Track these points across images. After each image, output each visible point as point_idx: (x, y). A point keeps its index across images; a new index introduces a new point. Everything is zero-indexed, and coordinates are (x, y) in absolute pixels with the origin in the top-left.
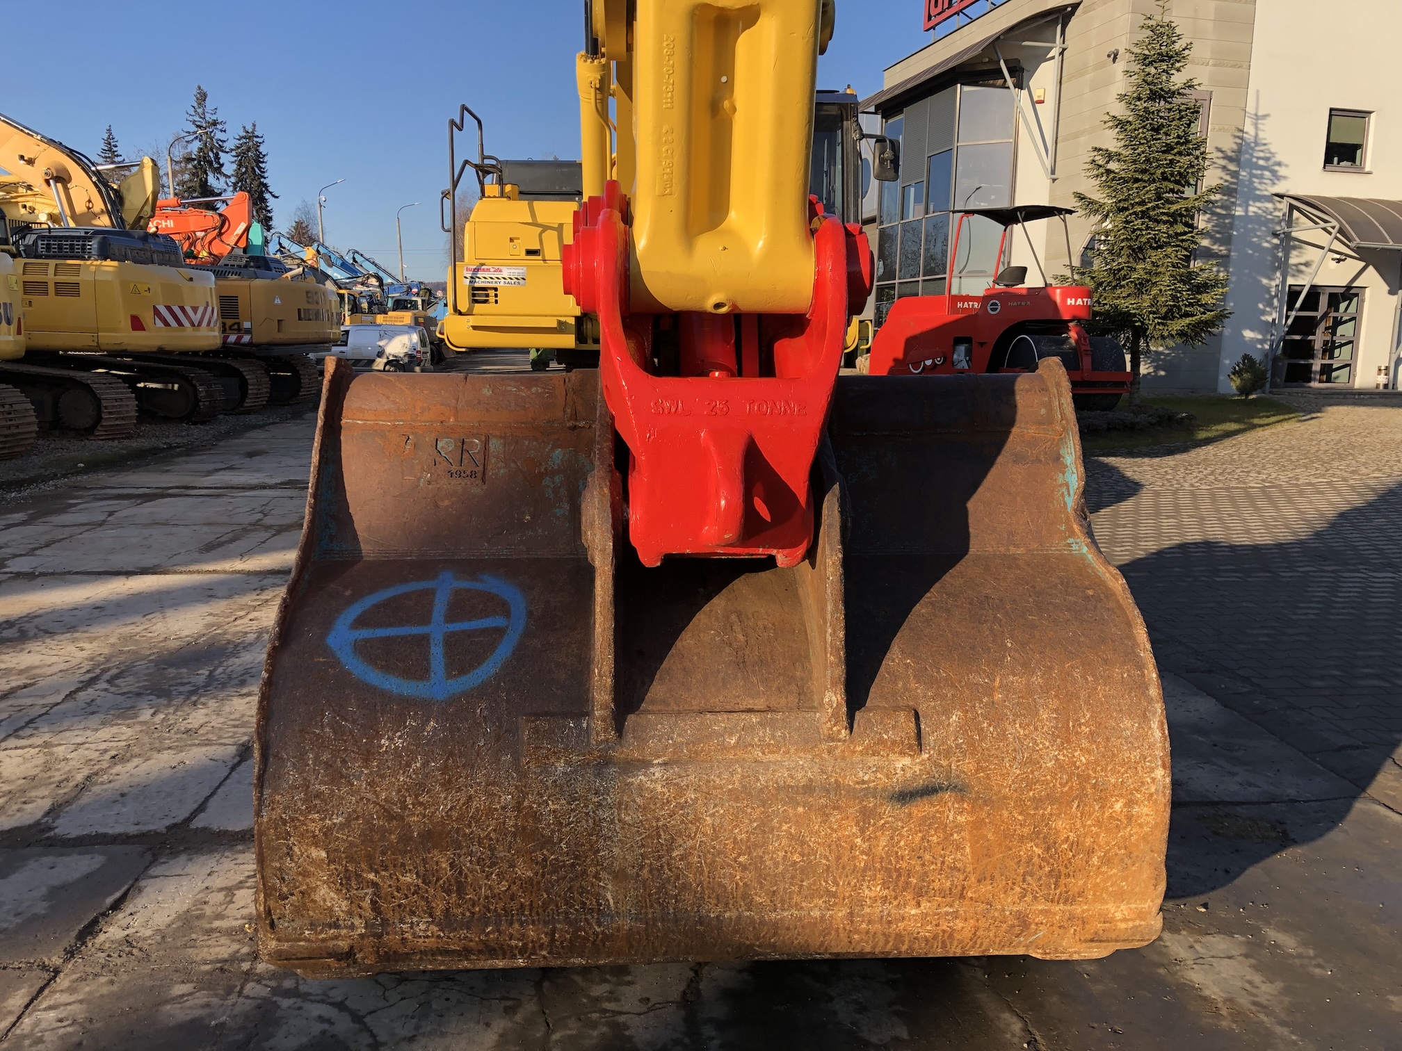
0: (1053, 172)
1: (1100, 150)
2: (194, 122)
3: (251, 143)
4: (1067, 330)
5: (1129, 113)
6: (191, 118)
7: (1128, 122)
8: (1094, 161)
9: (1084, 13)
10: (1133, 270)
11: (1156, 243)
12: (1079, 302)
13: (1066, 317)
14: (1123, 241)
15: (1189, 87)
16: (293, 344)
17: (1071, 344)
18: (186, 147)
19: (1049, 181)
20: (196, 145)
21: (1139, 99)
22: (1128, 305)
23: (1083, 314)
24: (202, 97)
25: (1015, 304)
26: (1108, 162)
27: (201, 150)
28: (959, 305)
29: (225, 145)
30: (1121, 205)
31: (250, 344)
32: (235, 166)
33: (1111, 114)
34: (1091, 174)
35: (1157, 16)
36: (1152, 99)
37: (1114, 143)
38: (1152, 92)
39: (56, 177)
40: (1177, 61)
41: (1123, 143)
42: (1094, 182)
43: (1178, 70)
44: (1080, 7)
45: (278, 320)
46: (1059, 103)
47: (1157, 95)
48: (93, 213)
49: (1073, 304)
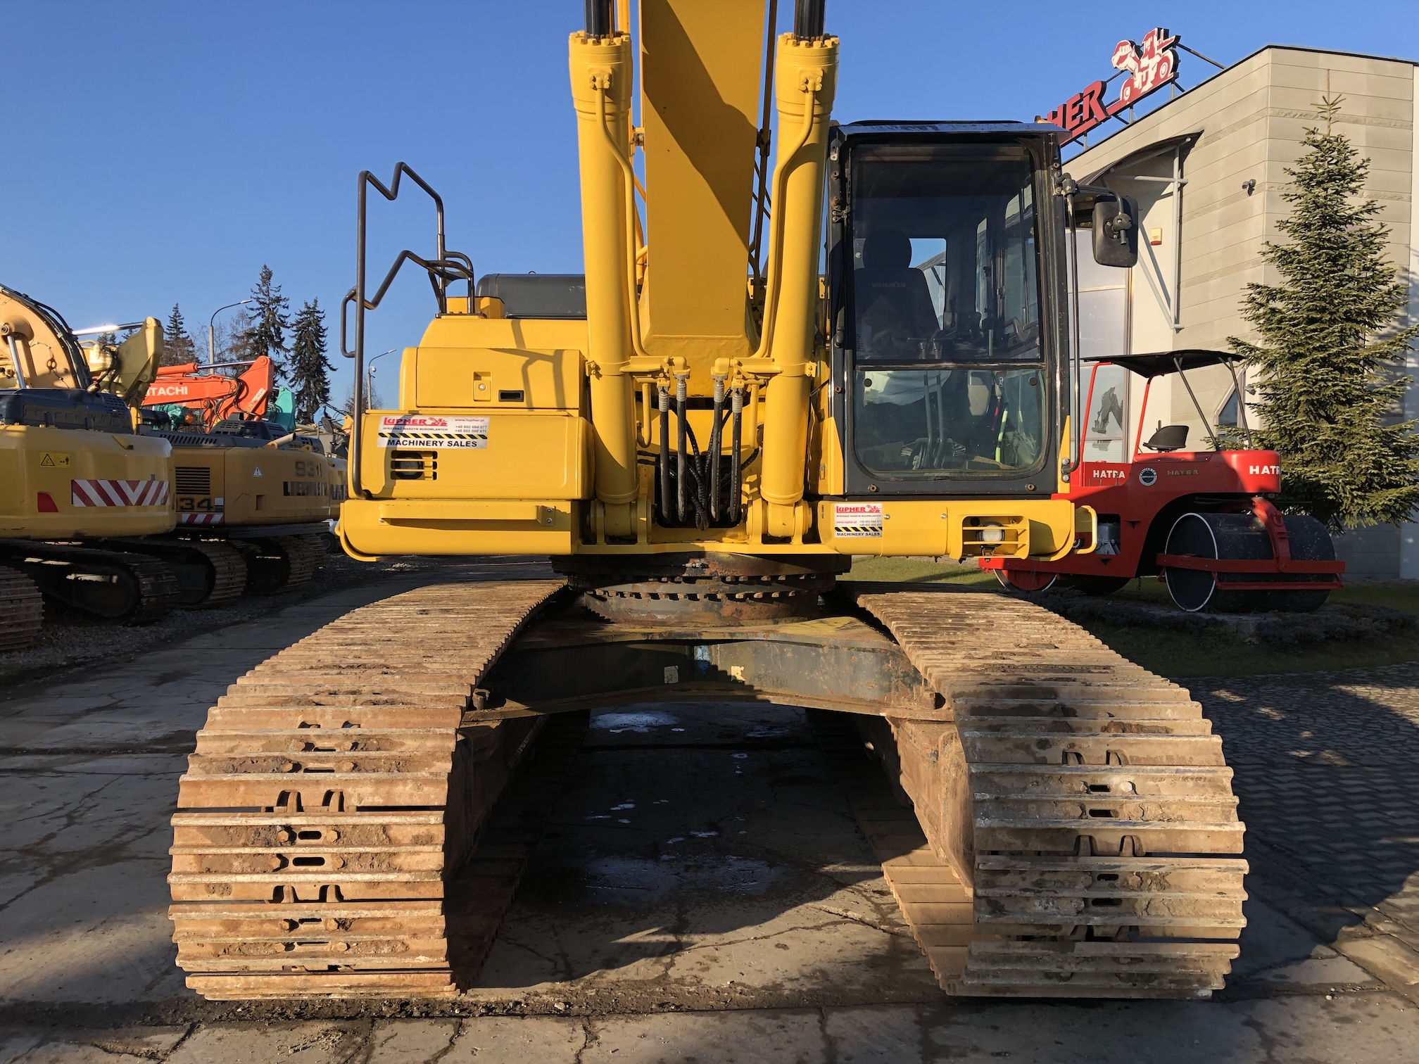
0: (1177, 321)
1: (1258, 287)
2: (258, 299)
3: (312, 318)
4: (1252, 505)
5: (1297, 242)
6: (255, 296)
7: (1295, 252)
8: (1254, 299)
9: (1207, 143)
10: (1315, 429)
11: (1345, 396)
12: (1266, 470)
13: (1251, 491)
14: (1301, 394)
15: (1369, 211)
16: (275, 525)
17: (1257, 524)
19: (1173, 332)
20: (259, 320)
21: (1307, 226)
22: (1313, 472)
23: (1271, 485)
24: (267, 276)
25: (1177, 472)
26: (1268, 301)
27: (262, 325)
28: (1096, 474)
29: (286, 320)
30: (1296, 350)
31: (221, 525)
32: (295, 341)
33: (1272, 244)
34: (1248, 315)
35: (1323, 130)
36: (1324, 225)
37: (1277, 279)
38: (1323, 217)
39: (16, 333)
40: (1352, 180)
41: (1289, 278)
42: (1253, 324)
43: (1354, 191)
44: (1202, 136)
45: (258, 496)
46: (1180, 244)
47: (1331, 220)
48: (56, 373)
49: (1258, 473)
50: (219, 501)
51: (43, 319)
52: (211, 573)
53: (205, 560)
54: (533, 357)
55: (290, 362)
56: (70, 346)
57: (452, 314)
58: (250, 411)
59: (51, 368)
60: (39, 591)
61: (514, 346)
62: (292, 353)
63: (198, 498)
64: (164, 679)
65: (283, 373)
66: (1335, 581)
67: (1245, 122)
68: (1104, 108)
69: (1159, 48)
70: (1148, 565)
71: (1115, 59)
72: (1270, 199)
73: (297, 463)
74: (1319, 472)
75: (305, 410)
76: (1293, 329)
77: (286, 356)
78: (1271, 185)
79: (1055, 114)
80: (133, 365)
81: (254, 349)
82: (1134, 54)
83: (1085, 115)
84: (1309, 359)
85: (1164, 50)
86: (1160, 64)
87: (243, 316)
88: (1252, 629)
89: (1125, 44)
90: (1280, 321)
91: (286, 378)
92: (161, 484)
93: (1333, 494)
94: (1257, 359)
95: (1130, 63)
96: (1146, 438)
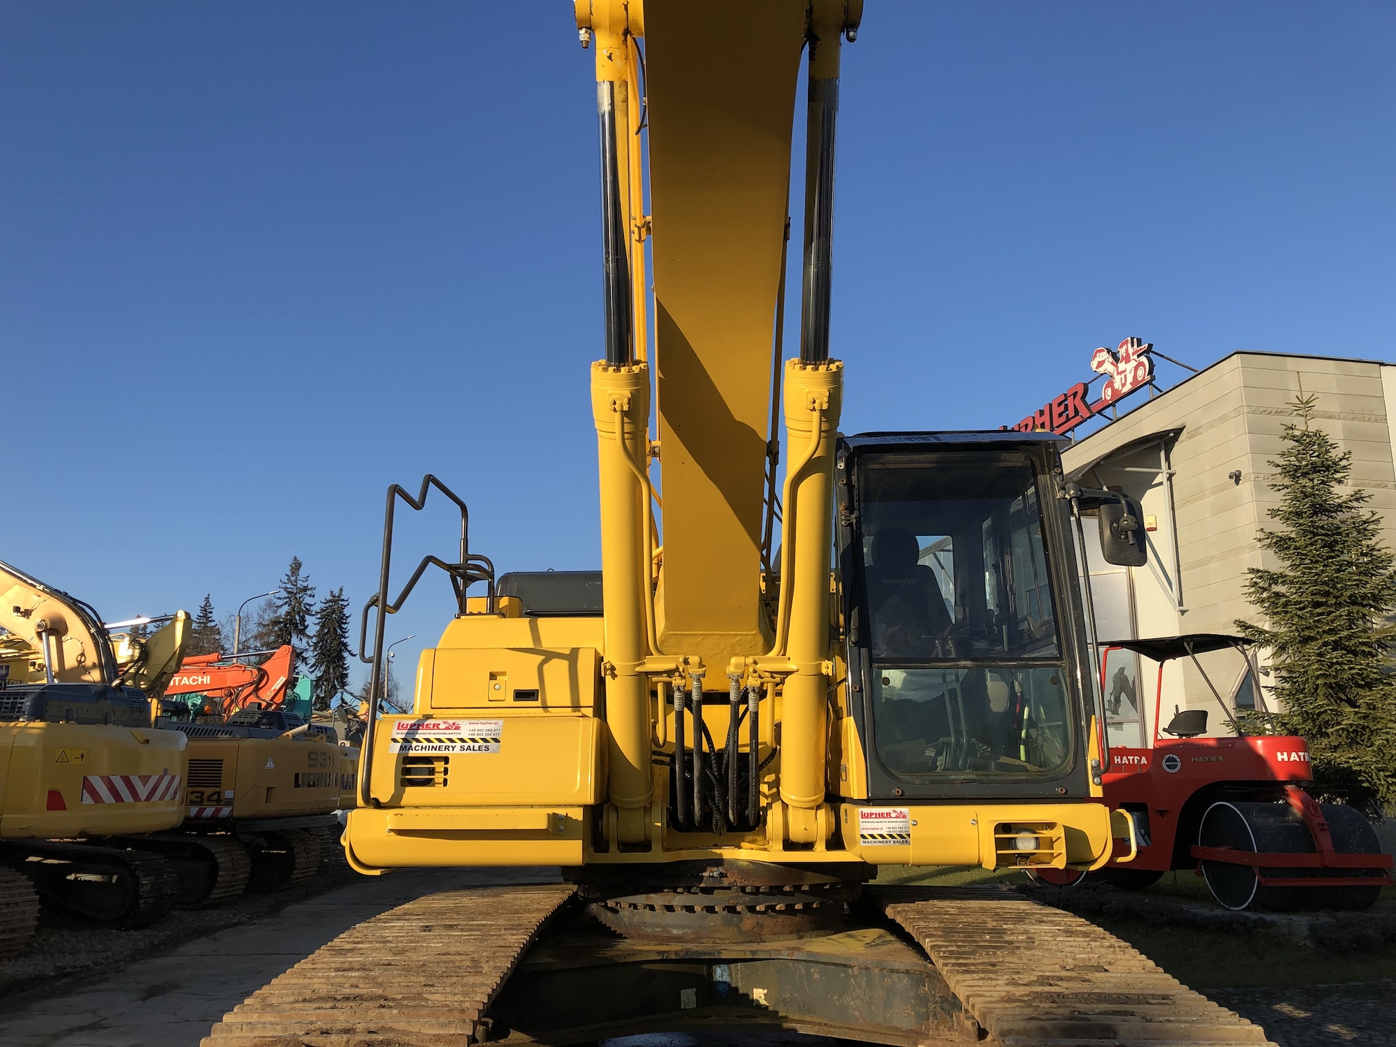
0: (1181, 604)
1: (1258, 571)
2: (286, 589)
3: (336, 606)
4: (1285, 794)
5: (1291, 529)
6: (283, 586)
7: (1290, 538)
8: (1256, 583)
9: (1190, 438)
10: (1338, 713)
11: (1363, 679)
12: (1294, 757)
13: (1282, 778)
14: (1317, 678)
15: (1357, 500)
17: (1294, 815)
18: (276, 612)
19: (1178, 614)
20: (286, 608)
21: (1299, 514)
22: (1343, 758)
23: (1302, 773)
24: (296, 566)
25: (1201, 759)
26: (1270, 585)
27: (288, 613)
28: (1117, 760)
29: (312, 608)
30: (1307, 633)
31: (230, 817)
32: (318, 628)
33: (1267, 531)
34: (1252, 599)
35: (1300, 425)
36: (1315, 513)
37: (1276, 563)
38: (1313, 505)
39: (50, 629)
40: (1336, 472)
41: (1288, 563)
42: (1258, 608)
43: (1340, 482)
44: (1184, 432)
45: (268, 788)
46: (1175, 530)
47: (1321, 509)
48: (84, 667)
49: (1286, 759)
50: (229, 794)
51: (79, 615)
52: (215, 868)
53: (209, 856)
54: (549, 656)
55: (312, 648)
56: (101, 641)
57: (471, 614)
58: (268, 699)
59: (80, 662)
60: (36, 893)
61: (531, 645)
62: (314, 640)
63: (208, 791)
64: (153, 992)
65: (304, 660)
66: (1385, 877)
67: (1223, 419)
68: (1088, 406)
69: (1133, 354)
70: (1182, 859)
71: (1094, 364)
72: (1258, 488)
73: (310, 754)
74: (1349, 758)
75: (322, 695)
76: (1300, 613)
77: (309, 644)
78: (1256, 476)
79: (1042, 413)
80: (160, 657)
81: (278, 636)
82: (1111, 359)
83: (1071, 412)
84: (1321, 642)
85: (1139, 356)
86: (1136, 368)
87: (270, 605)
88: (1305, 931)
89: (1102, 351)
90: (1285, 605)
91: (307, 664)
92: (173, 778)
93: (1367, 781)
94: (1267, 642)
95: (1108, 367)
96: (1165, 721)
